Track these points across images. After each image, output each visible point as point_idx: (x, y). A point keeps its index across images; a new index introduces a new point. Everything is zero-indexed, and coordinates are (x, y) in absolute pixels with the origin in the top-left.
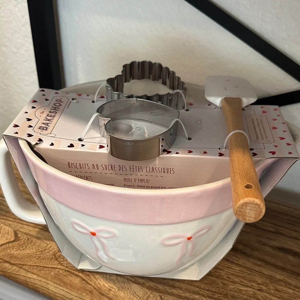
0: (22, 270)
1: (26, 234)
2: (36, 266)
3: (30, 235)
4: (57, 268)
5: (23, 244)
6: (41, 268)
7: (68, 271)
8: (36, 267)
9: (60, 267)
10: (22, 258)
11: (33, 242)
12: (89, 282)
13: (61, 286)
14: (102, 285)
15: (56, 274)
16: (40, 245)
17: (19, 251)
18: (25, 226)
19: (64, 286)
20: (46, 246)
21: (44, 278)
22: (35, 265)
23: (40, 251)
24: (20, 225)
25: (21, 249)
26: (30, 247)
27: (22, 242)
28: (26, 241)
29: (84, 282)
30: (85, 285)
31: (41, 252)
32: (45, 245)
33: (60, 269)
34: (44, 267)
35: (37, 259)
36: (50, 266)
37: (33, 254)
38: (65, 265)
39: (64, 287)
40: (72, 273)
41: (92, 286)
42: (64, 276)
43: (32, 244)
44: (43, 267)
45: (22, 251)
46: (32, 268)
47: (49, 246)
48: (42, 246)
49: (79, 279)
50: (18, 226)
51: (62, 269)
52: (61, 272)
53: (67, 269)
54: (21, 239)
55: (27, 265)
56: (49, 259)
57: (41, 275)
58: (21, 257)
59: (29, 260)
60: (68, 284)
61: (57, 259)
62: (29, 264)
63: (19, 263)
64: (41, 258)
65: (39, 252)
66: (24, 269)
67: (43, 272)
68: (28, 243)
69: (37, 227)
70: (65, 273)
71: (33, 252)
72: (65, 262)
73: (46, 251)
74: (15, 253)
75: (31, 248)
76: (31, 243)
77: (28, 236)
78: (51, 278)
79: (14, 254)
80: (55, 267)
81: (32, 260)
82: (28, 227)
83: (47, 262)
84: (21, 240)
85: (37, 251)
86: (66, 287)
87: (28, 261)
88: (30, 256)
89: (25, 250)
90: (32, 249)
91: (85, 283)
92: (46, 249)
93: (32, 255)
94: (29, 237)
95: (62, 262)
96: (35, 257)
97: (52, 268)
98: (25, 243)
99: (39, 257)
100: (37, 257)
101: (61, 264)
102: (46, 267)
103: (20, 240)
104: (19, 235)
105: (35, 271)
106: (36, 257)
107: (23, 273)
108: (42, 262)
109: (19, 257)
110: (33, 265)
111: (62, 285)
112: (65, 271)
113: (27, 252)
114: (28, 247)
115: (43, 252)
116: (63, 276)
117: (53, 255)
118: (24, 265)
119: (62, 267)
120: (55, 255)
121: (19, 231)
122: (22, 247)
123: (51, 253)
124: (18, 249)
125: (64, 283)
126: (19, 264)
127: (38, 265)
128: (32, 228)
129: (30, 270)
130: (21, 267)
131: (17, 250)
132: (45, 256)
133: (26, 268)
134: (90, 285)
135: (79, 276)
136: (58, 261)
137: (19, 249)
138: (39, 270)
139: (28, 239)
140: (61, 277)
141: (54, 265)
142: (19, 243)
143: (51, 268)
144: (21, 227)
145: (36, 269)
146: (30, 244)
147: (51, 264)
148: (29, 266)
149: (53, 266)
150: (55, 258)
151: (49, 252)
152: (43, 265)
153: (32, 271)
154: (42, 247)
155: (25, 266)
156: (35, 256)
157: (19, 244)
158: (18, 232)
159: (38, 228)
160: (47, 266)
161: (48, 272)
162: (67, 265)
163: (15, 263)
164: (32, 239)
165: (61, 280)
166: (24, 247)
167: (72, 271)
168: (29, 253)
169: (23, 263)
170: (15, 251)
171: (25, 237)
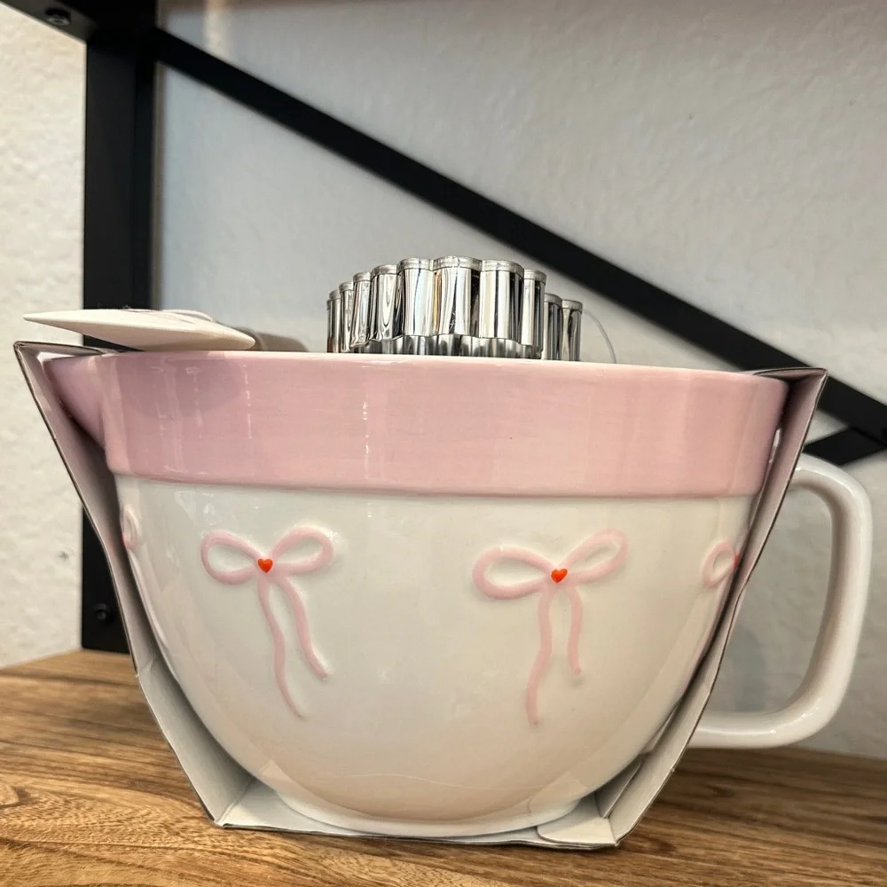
1: (58, 793)
2: (107, 845)
3: (72, 795)
4: (181, 849)
5: (49, 809)
6: (128, 849)
7: (222, 853)
8: (106, 848)
9: (192, 846)
10: (53, 832)
11: (84, 807)
12: (302, 871)
14: (348, 876)
15: (183, 859)
16: (110, 810)
17: (41, 820)
18: (50, 781)
20: (131, 813)
22: (103, 843)
23: (112, 820)
24: (35, 779)
25: (47, 817)
26: (76, 815)
27: (46, 806)
28: (60, 804)
29: (284, 871)
30: (290, 877)
31: (119, 821)
32: (130, 811)
33: (193, 849)
34: (137, 847)
35: (108, 833)
36: (156, 845)
37: (90, 826)
38: (209, 843)
40: (235, 856)
41: (314, 877)
42: (213, 861)
43: (83, 809)
44: (131, 846)
45: (51, 821)
46: (93, 848)
47: (143, 812)
49: (267, 867)
50: (25, 780)
51: (201, 850)
52: (197, 854)
53: (219, 850)
54: (41, 801)
55: (73, 844)
56: (151, 834)
57: (130, 861)
58: (50, 830)
59: (78, 836)
60: (230, 875)
61: (178, 834)
62: (80, 842)
63: (44, 840)
64: (121, 831)
65: (111, 822)
66: (66, 852)
67: (135, 855)
68: (70, 808)
69: (91, 781)
70: (212, 858)
71: (89, 823)
73: (135, 821)
74: (27, 824)
75: (81, 816)
76: (78, 808)
77: (64, 796)
79: (23, 826)
80: (175, 846)
81: (92, 835)
82: (63, 782)
83: (143, 838)
85: (105, 820)
87: (76, 837)
88: (80, 829)
89: (60, 819)
90: (85, 817)
91: (289, 873)
92: (133, 818)
93: (87, 827)
94: (70, 799)
95: (196, 839)
96: (101, 831)
97: (167, 848)
98: (56, 808)
99: (112, 830)
100: (106, 831)
102: (143, 847)
103: (36, 803)
104: (36, 795)
105: (107, 855)
108: (127, 838)
109: (41, 832)
110: (96, 843)
112: (213, 853)
113: (68, 822)
114: (69, 813)
115: (126, 823)
116: (209, 863)
117: (160, 826)
118: (63, 844)
119: (200, 847)
120: (166, 826)
121: (32, 788)
122: (50, 814)
123: (152, 824)
124: (35, 818)
125: (217, 873)
126: (45, 843)
127: (113, 843)
128: (75, 784)
129: (86, 853)
130: (54, 847)
131: (33, 819)
132: (134, 829)
133: (73, 849)
134: (308, 876)
135: (264, 861)
136: (183, 837)
137: (40, 818)
138: (120, 852)
139: (67, 801)
140: (201, 864)
141: (168, 843)
143: (159, 848)
144: (36, 783)
145: (108, 850)
146: (75, 809)
147: (158, 842)
148: (82, 846)
149: (168, 845)
150: (168, 832)
151: (146, 822)
152: (132, 844)
153: (97, 854)
154: (118, 814)
155: (67, 847)
156: (99, 828)
157: (35, 808)
158: (27, 790)
159: (95, 784)
160: (146, 845)
161: (151, 855)
162: (217, 844)
163: (31, 841)
164: (81, 801)
165: (203, 869)
166: (56, 815)
167: (236, 853)
168: (76, 823)
169: (59, 841)
170: (27, 821)
171: (54, 798)
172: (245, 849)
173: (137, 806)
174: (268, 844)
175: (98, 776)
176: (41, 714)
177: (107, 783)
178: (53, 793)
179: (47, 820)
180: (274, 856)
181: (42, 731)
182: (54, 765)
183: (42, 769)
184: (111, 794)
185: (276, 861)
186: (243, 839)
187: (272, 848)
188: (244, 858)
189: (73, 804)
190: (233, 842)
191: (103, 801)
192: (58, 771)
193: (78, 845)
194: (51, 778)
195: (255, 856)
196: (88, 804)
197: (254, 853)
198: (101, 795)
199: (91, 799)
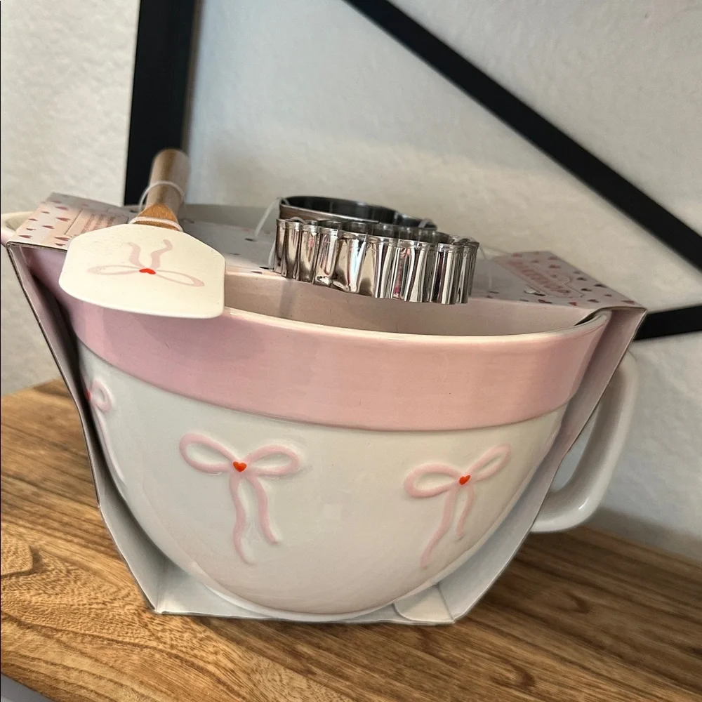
0: (50, 643)
1: (64, 560)
2: (90, 635)
3: (73, 563)
4: (146, 647)
5: (54, 581)
6: (105, 642)
7: (177, 657)
8: (90, 639)
9: (154, 644)
10: (52, 613)
11: (80, 580)
12: (236, 688)
13: (158, 693)
14: (270, 699)
15: (146, 661)
16: (100, 587)
17: (46, 596)
18: (60, 541)
19: (169, 693)
20: (114, 593)
21: (112, 667)
22: (87, 632)
23: (99, 601)
24: (49, 539)
25: (50, 592)
26: (73, 591)
27: (52, 576)
28: (63, 575)
29: (221, 687)
30: (225, 696)
31: (104, 603)
32: (114, 589)
33: (155, 649)
34: (113, 640)
35: (93, 619)
36: (127, 640)
37: (81, 607)
38: (169, 642)
39: (169, 696)
40: (187, 661)
41: (243, 698)
42: (169, 667)
43: (79, 583)
44: (108, 639)
45: (53, 597)
46: (79, 640)
47: (124, 592)
48: (104, 591)
49: (208, 679)
50: (40, 539)
51: (161, 651)
52: (157, 656)
53: (174, 652)
54: (50, 569)
55: (65, 630)
56: (126, 623)
57: (105, 659)
58: (49, 611)
59: (70, 620)
60: (179, 687)
61: (146, 626)
62: (70, 629)
63: (44, 623)
64: (103, 617)
65: (97, 603)
66: (58, 641)
67: (109, 652)
68: (69, 581)
69: (90, 545)
70: (169, 662)
71: (81, 603)
72: (167, 634)
73: (116, 604)
74: (34, 599)
75: (76, 593)
76: (75, 582)
77: (67, 564)
78: (134, 670)
79: (30, 602)
80: (142, 643)
81: (80, 621)
82: (69, 544)
83: (119, 629)
84: (49, 571)
85: (94, 601)
86: (173, 695)
87: (69, 622)
88: (73, 612)
89: (60, 596)
90: (79, 594)
91: (225, 690)
92: (115, 599)
93: (79, 609)
94: (70, 568)
95: (160, 634)
97: (134, 645)
98: (59, 580)
99: (97, 615)
100: (92, 615)
101: (158, 638)
102: (118, 642)
103: (46, 570)
104: (45, 561)
105: (89, 649)
106: (89, 614)
107: (51, 652)
108: (106, 627)
109: (44, 611)
110: (83, 632)
111: (164, 690)
112: (170, 655)
113: (65, 601)
114: (68, 588)
115: (109, 606)
116: (165, 669)
117: (134, 614)
118: (57, 631)
119: (161, 646)
120: (139, 614)
121: (45, 551)
122: (53, 588)
123: (128, 610)
124: (41, 592)
125: (170, 684)
126: (44, 627)
127: (95, 633)
128: (78, 547)
129: (74, 644)
130: (50, 633)
131: (40, 594)
132: (114, 616)
133: (64, 638)
134: (239, 695)
135: (208, 671)
136: (149, 630)
137: (45, 593)
138: (99, 646)
139: (69, 572)
140: (158, 669)
141: (137, 638)
142: (44, 577)
143: (129, 644)
144: (48, 544)
145: (90, 643)
146: (73, 583)
147: (129, 635)
148: (71, 635)
149: (137, 641)
150: (140, 622)
151: (124, 606)
152: (110, 637)
153: (81, 647)
154: (104, 593)
155: (60, 634)
156: (87, 611)
157: (43, 579)
158: (41, 553)
159: (93, 549)
160: (120, 639)
161: (122, 653)
162: (174, 643)
163: (34, 623)
164: (79, 572)
165: (159, 677)
166: (58, 589)
167: (188, 658)
168: (71, 603)
169: (55, 626)
170: (34, 596)
171: (60, 565)
172: (195, 652)
173: (121, 584)
174: (214, 646)
175: (98, 540)
176: (66, 449)
177: (103, 549)
178: (59, 558)
179: (50, 596)
180: (217, 664)
181: (64, 472)
182: (66, 519)
183: (56, 525)
184: (104, 564)
185: (217, 672)
186: (195, 637)
187: (216, 653)
188: (192, 665)
189: (72, 577)
190: (187, 642)
191: (96, 573)
192: (68, 529)
193: (69, 632)
194: (60, 538)
195: (201, 664)
196: (84, 575)
197: (202, 659)
198: (96, 566)
199: (87, 569)
